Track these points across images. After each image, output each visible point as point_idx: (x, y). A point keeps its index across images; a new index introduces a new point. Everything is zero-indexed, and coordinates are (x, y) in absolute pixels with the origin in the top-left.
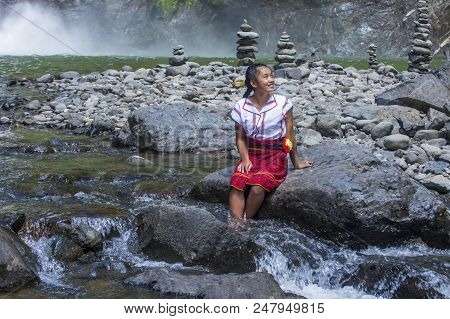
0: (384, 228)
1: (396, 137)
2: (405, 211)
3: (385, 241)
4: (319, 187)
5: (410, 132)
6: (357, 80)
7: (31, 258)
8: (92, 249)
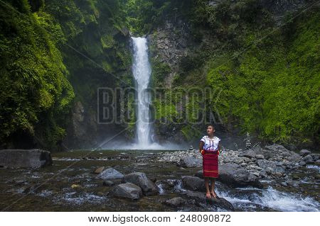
0: (242, 183)
1: (244, 164)
2: (247, 179)
3: (243, 186)
4: (226, 173)
5: (248, 162)
6: (233, 153)
7: (159, 189)
8: (172, 186)
